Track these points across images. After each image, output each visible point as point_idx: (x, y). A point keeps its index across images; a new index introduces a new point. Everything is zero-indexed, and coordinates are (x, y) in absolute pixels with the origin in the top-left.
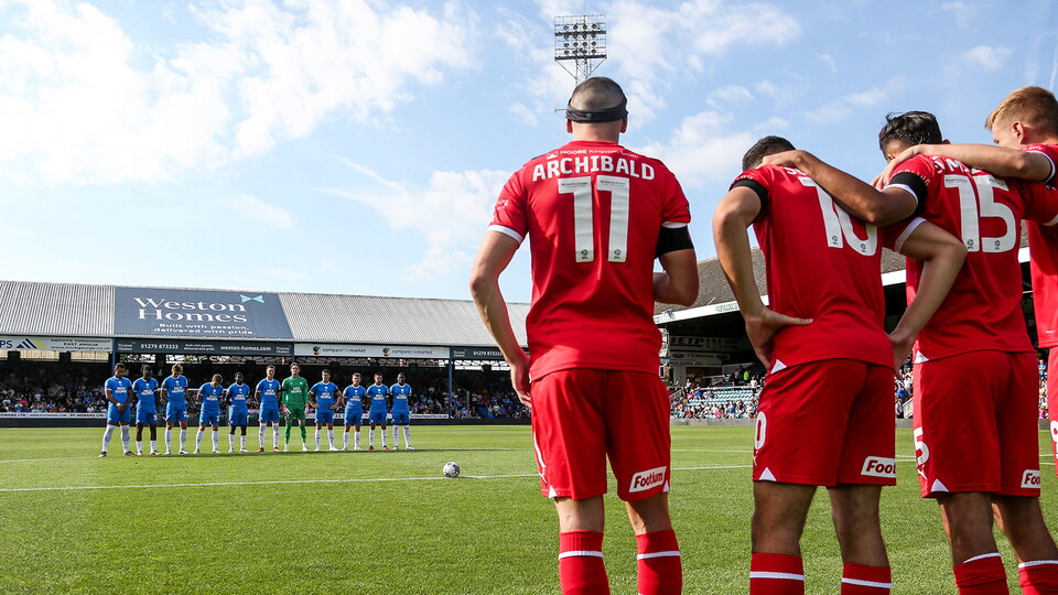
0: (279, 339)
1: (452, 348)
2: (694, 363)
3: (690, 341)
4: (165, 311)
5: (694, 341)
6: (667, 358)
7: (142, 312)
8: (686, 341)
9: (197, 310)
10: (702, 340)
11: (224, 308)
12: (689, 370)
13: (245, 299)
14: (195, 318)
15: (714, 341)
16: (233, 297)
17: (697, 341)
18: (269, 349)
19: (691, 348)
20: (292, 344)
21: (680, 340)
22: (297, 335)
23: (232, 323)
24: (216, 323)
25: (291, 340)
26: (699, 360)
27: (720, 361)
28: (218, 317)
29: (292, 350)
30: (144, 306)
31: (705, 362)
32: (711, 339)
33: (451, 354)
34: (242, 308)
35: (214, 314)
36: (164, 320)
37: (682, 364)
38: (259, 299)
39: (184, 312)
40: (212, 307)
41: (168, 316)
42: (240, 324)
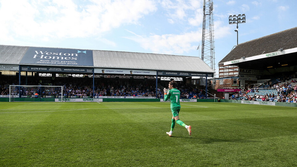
0: (88, 67)
1: (158, 71)
2: (248, 79)
3: (247, 71)
4: (45, 55)
5: (248, 71)
6: (238, 77)
7: (35, 56)
8: (245, 71)
9: (59, 56)
10: (251, 71)
11: (69, 55)
12: (246, 81)
13: (79, 52)
14: (56, 58)
15: (255, 71)
16: (75, 51)
17: (249, 71)
18: (84, 70)
19: (247, 73)
20: (93, 69)
21: (243, 70)
22: (95, 65)
23: (71, 60)
24: (64, 60)
25: (93, 67)
26: (250, 78)
27: (257, 79)
28: (65, 58)
29: (93, 71)
30: (37, 53)
31: (252, 79)
32: (254, 70)
33: (157, 73)
34: (77, 55)
35: (64, 57)
36: (43, 59)
37: (243, 79)
38: (85, 52)
39: (52, 56)
40: (65, 54)
41: (45, 57)
42: (74, 60)
